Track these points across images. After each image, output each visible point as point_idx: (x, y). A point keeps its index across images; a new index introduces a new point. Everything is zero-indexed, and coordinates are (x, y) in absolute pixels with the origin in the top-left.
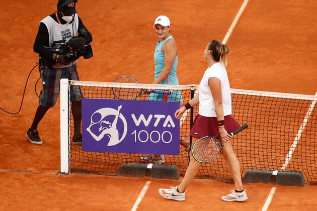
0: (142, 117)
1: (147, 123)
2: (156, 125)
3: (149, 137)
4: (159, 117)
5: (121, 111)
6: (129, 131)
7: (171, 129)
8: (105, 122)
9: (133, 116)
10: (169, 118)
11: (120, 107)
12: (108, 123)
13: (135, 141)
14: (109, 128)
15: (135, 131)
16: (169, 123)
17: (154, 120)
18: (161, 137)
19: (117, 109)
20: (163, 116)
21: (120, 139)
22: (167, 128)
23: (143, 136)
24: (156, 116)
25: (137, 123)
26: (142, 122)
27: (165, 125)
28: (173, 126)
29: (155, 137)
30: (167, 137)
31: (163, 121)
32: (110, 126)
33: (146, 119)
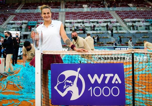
0: (96, 76)
1: (99, 81)
2: (106, 82)
3: (102, 92)
4: (109, 76)
5: (80, 72)
6: (87, 88)
7: (118, 85)
8: (68, 81)
9: (89, 76)
10: (116, 76)
11: (79, 69)
12: (70, 82)
13: (91, 96)
14: (71, 86)
15: (91, 88)
16: (116, 80)
17: (105, 78)
18: (111, 91)
19: (77, 71)
20: (112, 75)
22: (115, 84)
23: (97, 92)
24: (106, 75)
25: (93, 81)
26: (96, 80)
27: (113, 82)
28: (120, 82)
29: (106, 91)
30: (115, 91)
31: (111, 78)
32: (72, 85)
33: (99, 78)
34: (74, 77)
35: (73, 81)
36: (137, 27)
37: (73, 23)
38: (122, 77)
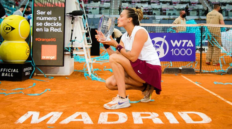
0: (176, 41)
1: (179, 45)
2: (183, 46)
3: (180, 52)
4: (185, 41)
5: (165, 39)
6: (170, 49)
7: (191, 48)
8: (157, 45)
9: (172, 41)
10: (190, 42)
11: (165, 37)
12: (158, 45)
13: (173, 55)
14: (159, 48)
15: (173, 50)
16: (190, 44)
17: (182, 43)
18: (186, 52)
19: (163, 38)
20: (187, 41)
21: (165, 53)
22: (189, 47)
23: (177, 52)
24: (183, 41)
25: (174, 45)
26: (176, 45)
27: (188, 46)
28: (192, 46)
29: (183, 52)
30: (189, 52)
31: (187, 43)
32: (159, 47)
33: (178, 42)
34: (161, 42)
35: (160, 45)
36: (228, 11)
37: (135, 2)
38: (194, 42)
